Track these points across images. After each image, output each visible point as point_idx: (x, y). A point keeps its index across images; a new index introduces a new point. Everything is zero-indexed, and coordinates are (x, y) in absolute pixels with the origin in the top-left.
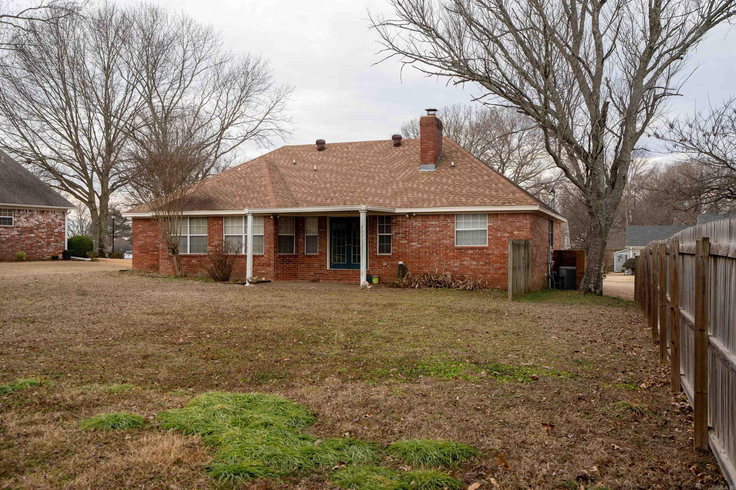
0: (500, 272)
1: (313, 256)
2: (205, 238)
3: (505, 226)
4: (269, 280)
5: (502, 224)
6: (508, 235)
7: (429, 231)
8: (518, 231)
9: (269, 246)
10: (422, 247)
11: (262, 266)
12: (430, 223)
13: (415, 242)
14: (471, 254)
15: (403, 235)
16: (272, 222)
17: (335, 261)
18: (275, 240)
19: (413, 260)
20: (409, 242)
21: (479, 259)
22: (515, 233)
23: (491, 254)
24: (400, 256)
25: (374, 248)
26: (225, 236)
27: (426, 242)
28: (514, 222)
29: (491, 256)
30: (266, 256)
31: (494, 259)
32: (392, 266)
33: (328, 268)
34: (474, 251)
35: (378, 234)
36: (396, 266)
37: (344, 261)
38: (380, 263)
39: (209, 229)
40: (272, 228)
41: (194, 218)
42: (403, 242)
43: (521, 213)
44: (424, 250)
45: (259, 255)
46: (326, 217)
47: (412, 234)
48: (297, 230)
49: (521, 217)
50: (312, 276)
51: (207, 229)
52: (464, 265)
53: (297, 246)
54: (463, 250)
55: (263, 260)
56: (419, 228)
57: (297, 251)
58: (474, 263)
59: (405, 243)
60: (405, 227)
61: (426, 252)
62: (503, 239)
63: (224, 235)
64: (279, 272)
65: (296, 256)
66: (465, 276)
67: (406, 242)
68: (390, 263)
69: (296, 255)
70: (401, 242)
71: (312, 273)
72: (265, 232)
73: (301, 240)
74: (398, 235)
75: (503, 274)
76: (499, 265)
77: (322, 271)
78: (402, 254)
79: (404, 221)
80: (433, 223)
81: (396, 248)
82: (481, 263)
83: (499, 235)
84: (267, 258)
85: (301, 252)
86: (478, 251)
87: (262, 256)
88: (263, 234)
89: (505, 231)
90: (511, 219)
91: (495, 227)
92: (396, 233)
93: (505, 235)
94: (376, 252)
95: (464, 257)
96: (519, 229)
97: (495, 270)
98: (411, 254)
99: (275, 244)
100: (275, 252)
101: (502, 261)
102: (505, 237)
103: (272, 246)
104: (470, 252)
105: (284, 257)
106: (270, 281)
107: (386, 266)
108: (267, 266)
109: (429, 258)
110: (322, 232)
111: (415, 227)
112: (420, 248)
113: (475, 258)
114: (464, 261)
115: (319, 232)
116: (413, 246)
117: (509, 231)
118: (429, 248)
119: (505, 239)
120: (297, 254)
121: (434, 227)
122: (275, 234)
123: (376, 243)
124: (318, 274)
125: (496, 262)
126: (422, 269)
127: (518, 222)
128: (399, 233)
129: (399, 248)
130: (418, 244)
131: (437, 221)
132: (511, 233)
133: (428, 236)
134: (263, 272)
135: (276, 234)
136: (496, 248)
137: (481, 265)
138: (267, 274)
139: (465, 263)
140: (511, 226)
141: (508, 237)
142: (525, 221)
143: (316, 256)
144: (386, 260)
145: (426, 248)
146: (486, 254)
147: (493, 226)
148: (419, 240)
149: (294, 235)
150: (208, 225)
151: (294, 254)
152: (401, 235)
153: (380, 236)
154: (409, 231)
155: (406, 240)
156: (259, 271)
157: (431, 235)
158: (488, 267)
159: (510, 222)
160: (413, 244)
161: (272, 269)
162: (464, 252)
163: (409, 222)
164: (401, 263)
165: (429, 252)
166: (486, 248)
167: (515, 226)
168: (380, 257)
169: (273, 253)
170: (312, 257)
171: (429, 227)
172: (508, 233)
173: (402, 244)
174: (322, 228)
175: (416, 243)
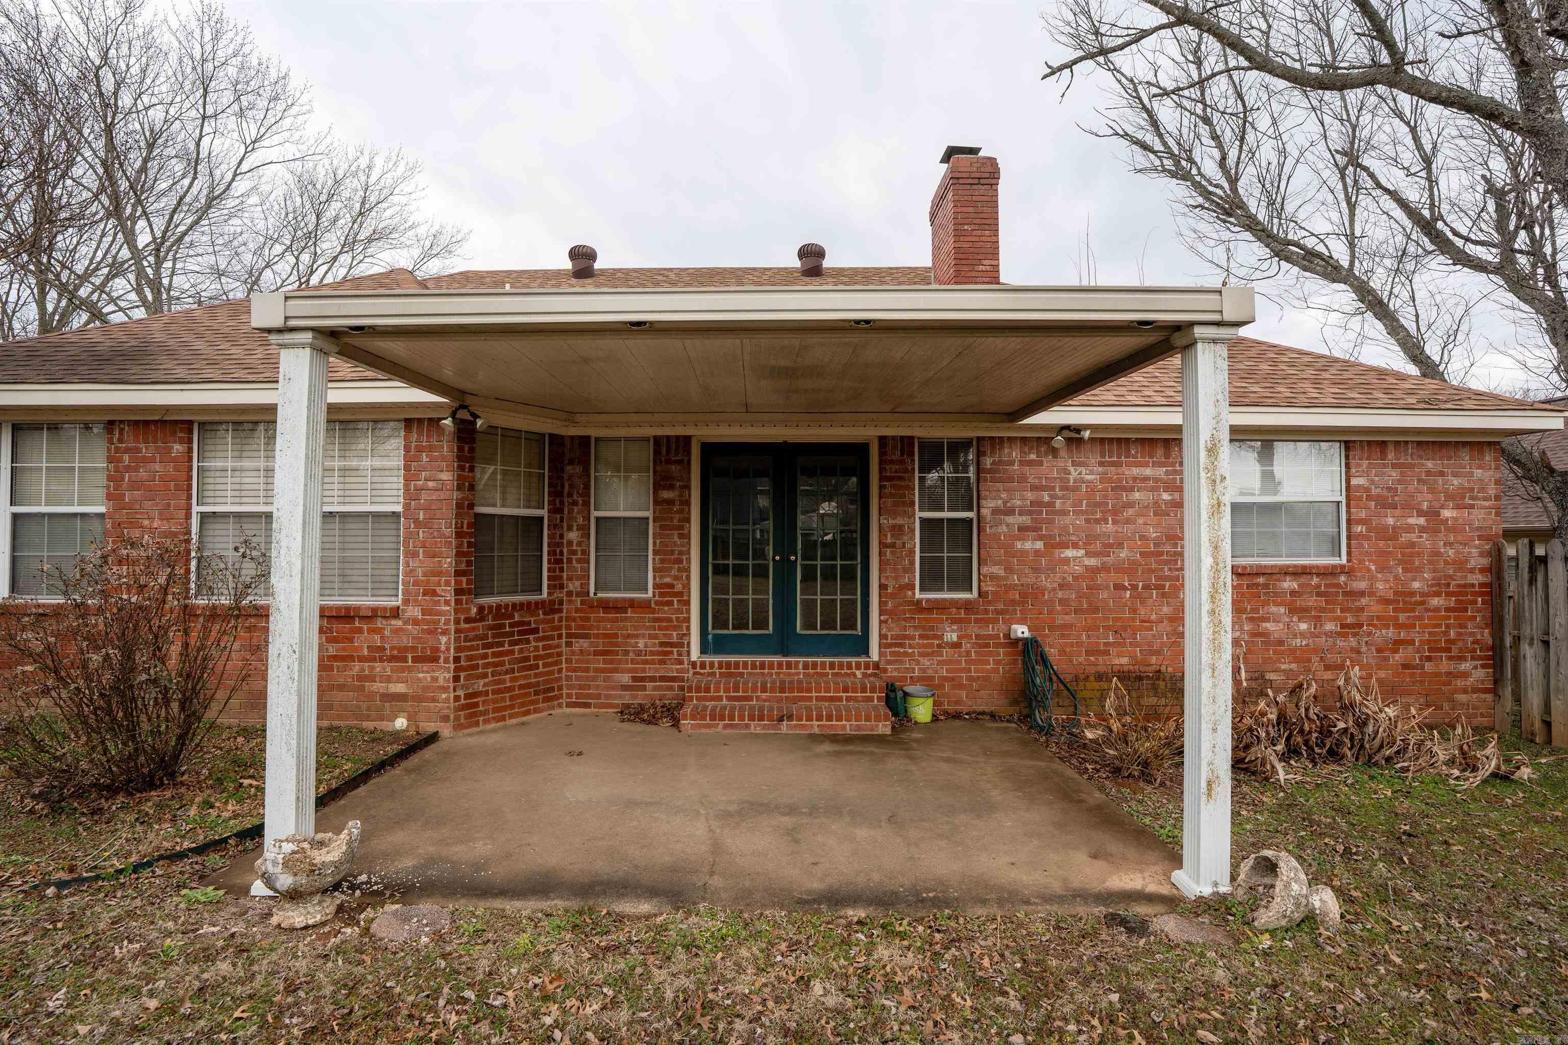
0: (1398, 658)
1: (632, 603)
2: (97, 526)
3: (1411, 488)
4: (429, 727)
5: (1399, 482)
6: (1422, 521)
7: (1131, 505)
8: (1458, 507)
9: (430, 563)
10: (1104, 568)
11: (392, 659)
12: (1136, 471)
13: (1075, 546)
14: (1293, 593)
15: (1026, 520)
16: (447, 448)
17: (720, 622)
18: (459, 535)
19: (1070, 618)
20: (1053, 545)
21: (1323, 610)
22: (1447, 513)
23: (1362, 594)
24: (1013, 602)
25: (906, 570)
26: (204, 516)
27: (1120, 545)
28: (1442, 474)
29: (1364, 601)
30: (414, 612)
31: (1375, 609)
32: (983, 643)
33: (695, 654)
34: (1303, 579)
35: (919, 514)
36: (998, 645)
37: (761, 623)
38: (931, 634)
39: (114, 478)
40: (446, 476)
41: (37, 427)
42: (1028, 545)
43: (1465, 444)
44: (1113, 578)
45: (375, 610)
46: (688, 439)
47: (1064, 513)
48: (556, 493)
49: (1465, 456)
50: (625, 688)
51: (102, 479)
52: (1265, 634)
53: (556, 561)
54: (1261, 580)
55: (396, 631)
56: (1092, 489)
57: (556, 584)
58: (1303, 626)
59: (1037, 552)
60: (1034, 488)
61: (1119, 587)
62: (1404, 538)
63: (196, 509)
64: (480, 685)
65: (551, 607)
66: (1271, 676)
67: (1039, 545)
68: (974, 630)
69: (552, 602)
70: (1019, 545)
71: (626, 678)
72: (411, 495)
73: (573, 535)
74: (1010, 519)
75: (1405, 666)
76: (1391, 633)
77: (672, 670)
78: (1024, 595)
79: (1030, 463)
80: (1148, 472)
81: (998, 570)
82: (1329, 626)
83: (1390, 521)
84: (416, 622)
85: (575, 586)
86: (1315, 580)
87: (395, 613)
88: (399, 508)
89: (1410, 507)
90: (1430, 464)
91: (1374, 491)
92: (995, 511)
93: (1412, 521)
94: (913, 588)
95: (1266, 603)
96: (1458, 499)
97: (1379, 651)
98: (1060, 594)
99: (459, 554)
100: (458, 592)
101: (1402, 618)
102: (1410, 529)
103: (448, 563)
104: (1289, 584)
105: (500, 612)
106: (433, 738)
107: (957, 645)
108: (415, 660)
109: (1134, 611)
110: (670, 502)
111: (1076, 489)
112: (1094, 570)
113: (1306, 610)
114: (1267, 620)
115: (656, 502)
116: (1067, 561)
117: (1425, 506)
118: (1130, 568)
119: (1413, 537)
120: (557, 595)
121: (1153, 489)
122: (459, 506)
123: (912, 552)
124: (652, 679)
125: (1383, 622)
126: (1107, 653)
127: (1455, 475)
128: (1010, 512)
129: (1009, 570)
130: (1088, 554)
131: (1161, 465)
132: (1432, 514)
133: (1128, 521)
134: (400, 688)
135: (465, 507)
136: (1381, 569)
137: (1328, 634)
138: (418, 699)
139: (1269, 626)
140: (1432, 490)
141: (1422, 529)
142: (1478, 473)
143: (645, 605)
144: (954, 621)
145: (1119, 569)
146: (1346, 594)
147: (1367, 490)
148: (1091, 539)
149: (544, 513)
150: (110, 460)
151: (545, 595)
152: (1016, 520)
153: (923, 521)
154: (1051, 504)
155: (1040, 538)
156: (378, 687)
157: (1140, 521)
158: (1353, 642)
159: (1428, 473)
160: (1070, 553)
161: (444, 676)
162: (1266, 586)
163: (1050, 468)
164: (1021, 631)
165: (1134, 587)
166: (1342, 569)
167: (1446, 492)
168: (930, 610)
169: (451, 597)
170: (623, 610)
171: (1132, 489)
172: (1421, 513)
173: (1024, 552)
174: (671, 487)
175: (1081, 552)
